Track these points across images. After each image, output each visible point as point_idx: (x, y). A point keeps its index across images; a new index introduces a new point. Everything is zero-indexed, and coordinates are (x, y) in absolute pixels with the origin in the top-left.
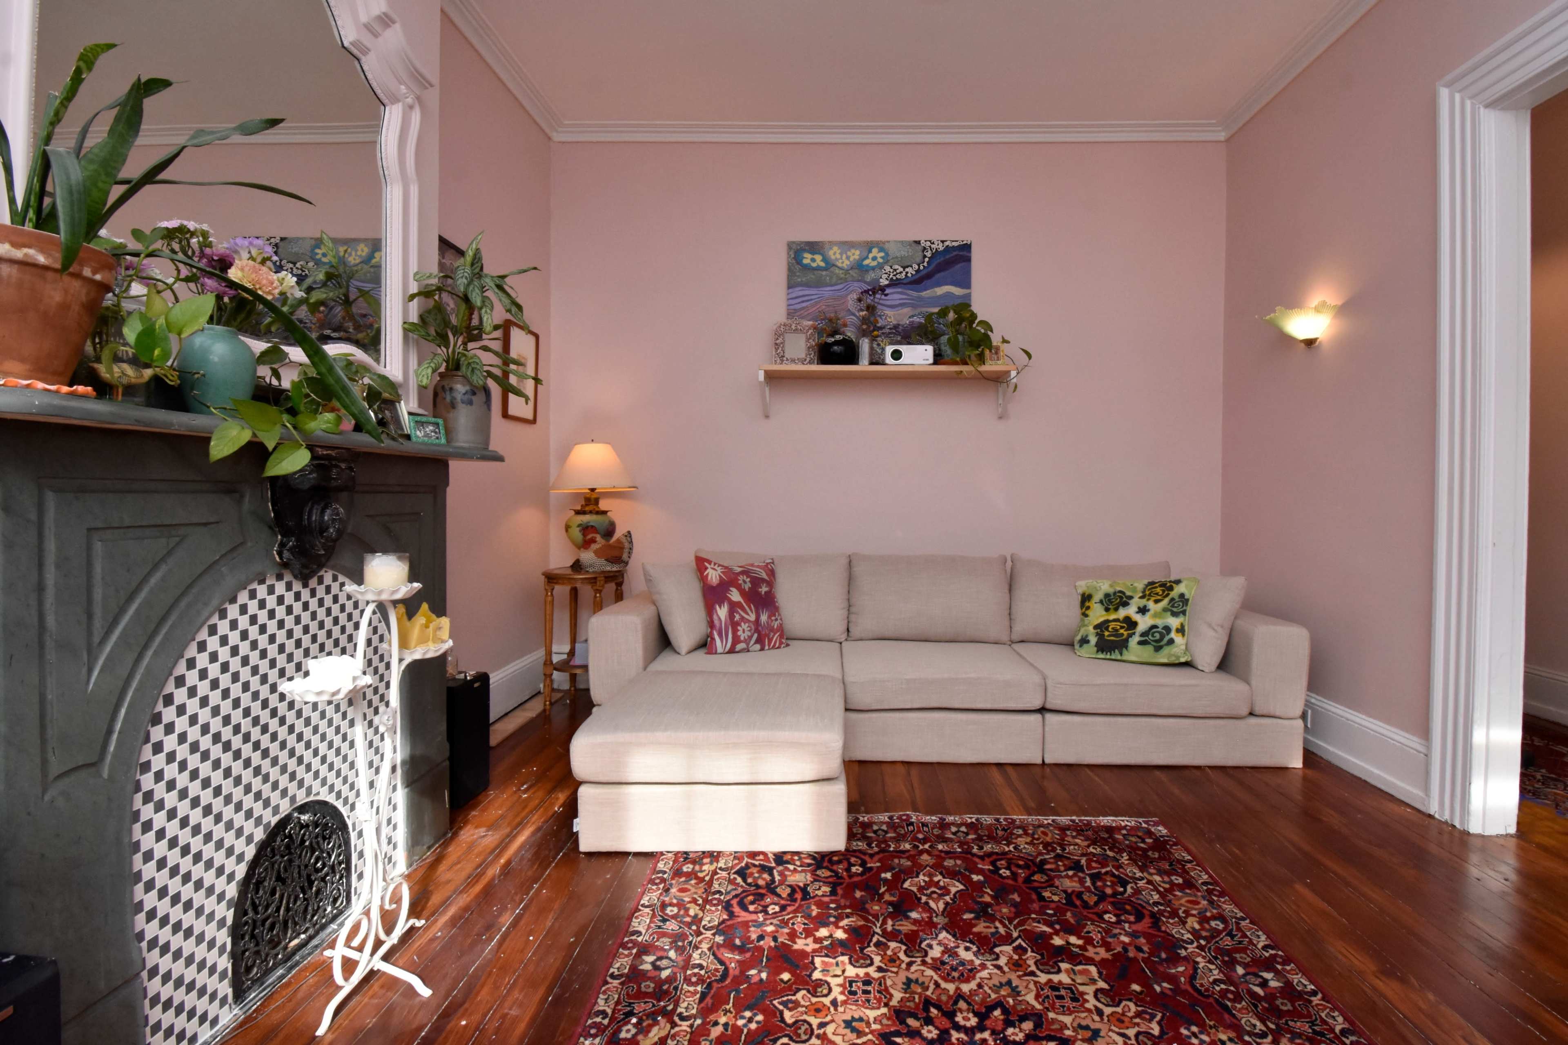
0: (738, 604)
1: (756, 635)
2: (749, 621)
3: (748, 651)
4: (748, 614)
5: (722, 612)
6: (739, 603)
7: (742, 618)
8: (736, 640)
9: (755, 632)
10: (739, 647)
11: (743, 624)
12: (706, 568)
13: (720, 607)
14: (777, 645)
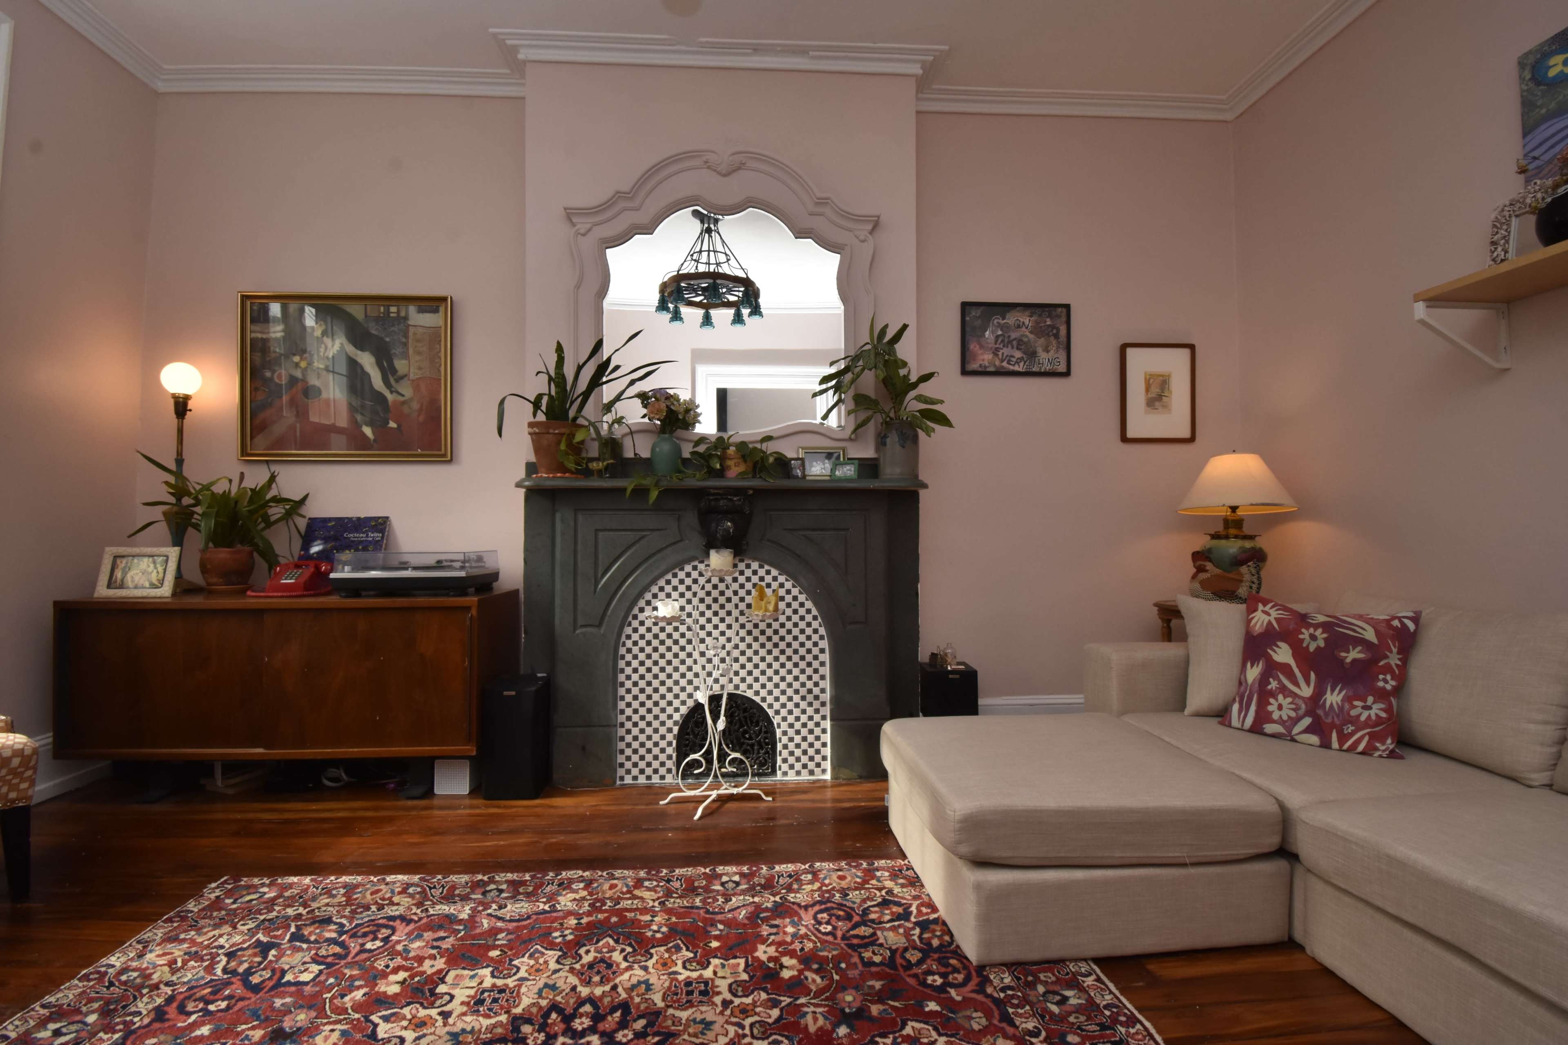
0: (1286, 669)
1: (1307, 721)
2: (1295, 695)
3: (1293, 740)
4: (1297, 684)
5: (1253, 673)
6: (1288, 666)
7: (1283, 689)
8: (1263, 717)
9: (1307, 714)
10: (1269, 728)
11: (1280, 697)
12: (1256, 610)
13: (1252, 666)
14: (1361, 748)
